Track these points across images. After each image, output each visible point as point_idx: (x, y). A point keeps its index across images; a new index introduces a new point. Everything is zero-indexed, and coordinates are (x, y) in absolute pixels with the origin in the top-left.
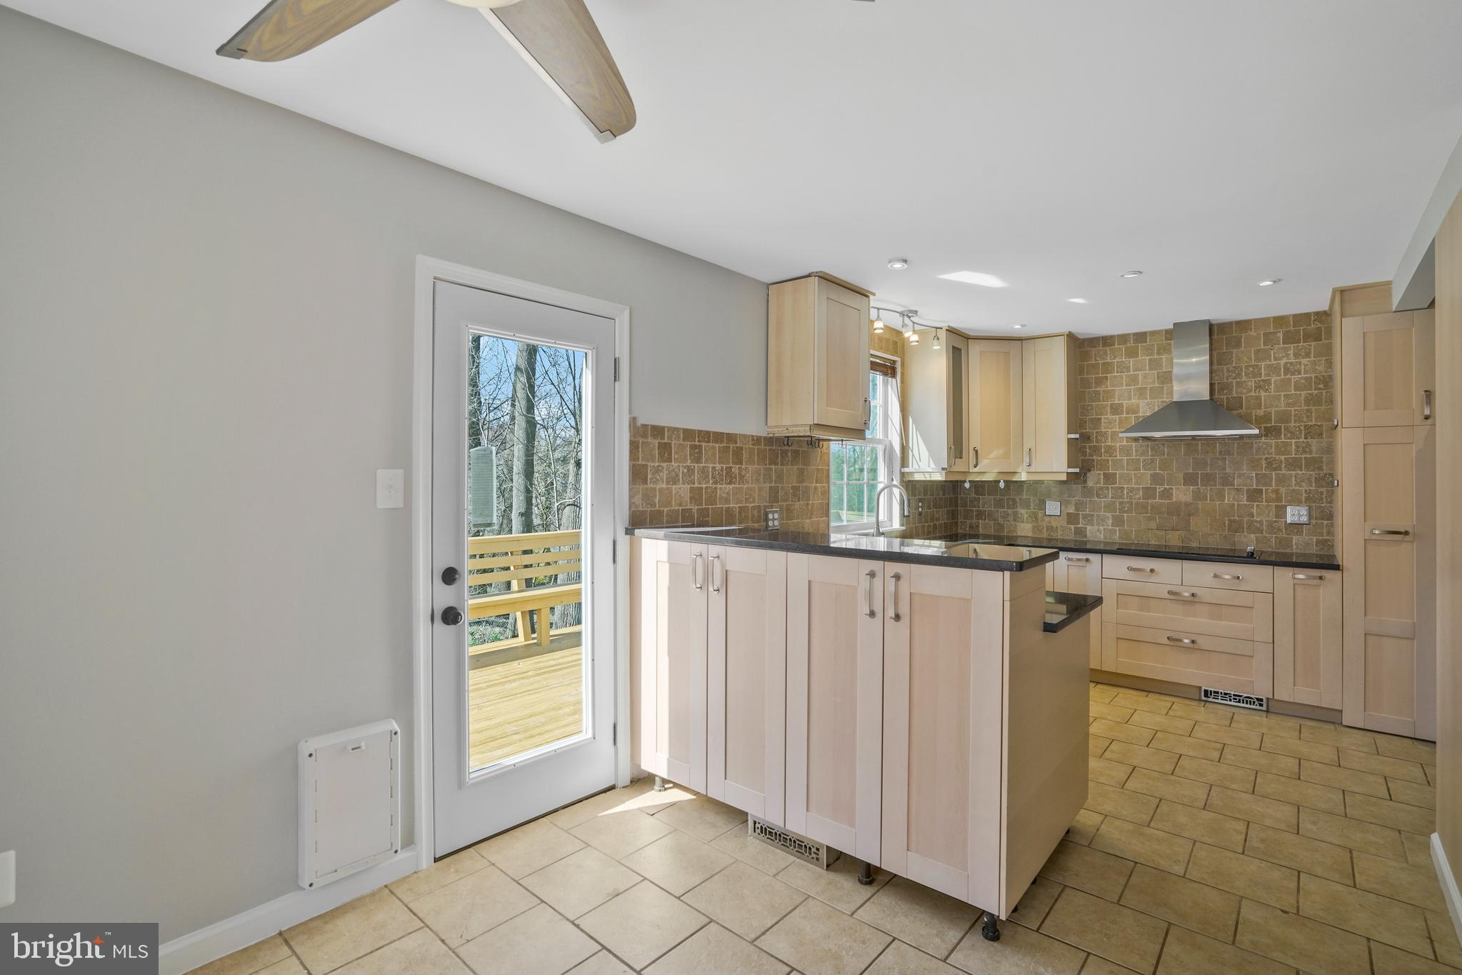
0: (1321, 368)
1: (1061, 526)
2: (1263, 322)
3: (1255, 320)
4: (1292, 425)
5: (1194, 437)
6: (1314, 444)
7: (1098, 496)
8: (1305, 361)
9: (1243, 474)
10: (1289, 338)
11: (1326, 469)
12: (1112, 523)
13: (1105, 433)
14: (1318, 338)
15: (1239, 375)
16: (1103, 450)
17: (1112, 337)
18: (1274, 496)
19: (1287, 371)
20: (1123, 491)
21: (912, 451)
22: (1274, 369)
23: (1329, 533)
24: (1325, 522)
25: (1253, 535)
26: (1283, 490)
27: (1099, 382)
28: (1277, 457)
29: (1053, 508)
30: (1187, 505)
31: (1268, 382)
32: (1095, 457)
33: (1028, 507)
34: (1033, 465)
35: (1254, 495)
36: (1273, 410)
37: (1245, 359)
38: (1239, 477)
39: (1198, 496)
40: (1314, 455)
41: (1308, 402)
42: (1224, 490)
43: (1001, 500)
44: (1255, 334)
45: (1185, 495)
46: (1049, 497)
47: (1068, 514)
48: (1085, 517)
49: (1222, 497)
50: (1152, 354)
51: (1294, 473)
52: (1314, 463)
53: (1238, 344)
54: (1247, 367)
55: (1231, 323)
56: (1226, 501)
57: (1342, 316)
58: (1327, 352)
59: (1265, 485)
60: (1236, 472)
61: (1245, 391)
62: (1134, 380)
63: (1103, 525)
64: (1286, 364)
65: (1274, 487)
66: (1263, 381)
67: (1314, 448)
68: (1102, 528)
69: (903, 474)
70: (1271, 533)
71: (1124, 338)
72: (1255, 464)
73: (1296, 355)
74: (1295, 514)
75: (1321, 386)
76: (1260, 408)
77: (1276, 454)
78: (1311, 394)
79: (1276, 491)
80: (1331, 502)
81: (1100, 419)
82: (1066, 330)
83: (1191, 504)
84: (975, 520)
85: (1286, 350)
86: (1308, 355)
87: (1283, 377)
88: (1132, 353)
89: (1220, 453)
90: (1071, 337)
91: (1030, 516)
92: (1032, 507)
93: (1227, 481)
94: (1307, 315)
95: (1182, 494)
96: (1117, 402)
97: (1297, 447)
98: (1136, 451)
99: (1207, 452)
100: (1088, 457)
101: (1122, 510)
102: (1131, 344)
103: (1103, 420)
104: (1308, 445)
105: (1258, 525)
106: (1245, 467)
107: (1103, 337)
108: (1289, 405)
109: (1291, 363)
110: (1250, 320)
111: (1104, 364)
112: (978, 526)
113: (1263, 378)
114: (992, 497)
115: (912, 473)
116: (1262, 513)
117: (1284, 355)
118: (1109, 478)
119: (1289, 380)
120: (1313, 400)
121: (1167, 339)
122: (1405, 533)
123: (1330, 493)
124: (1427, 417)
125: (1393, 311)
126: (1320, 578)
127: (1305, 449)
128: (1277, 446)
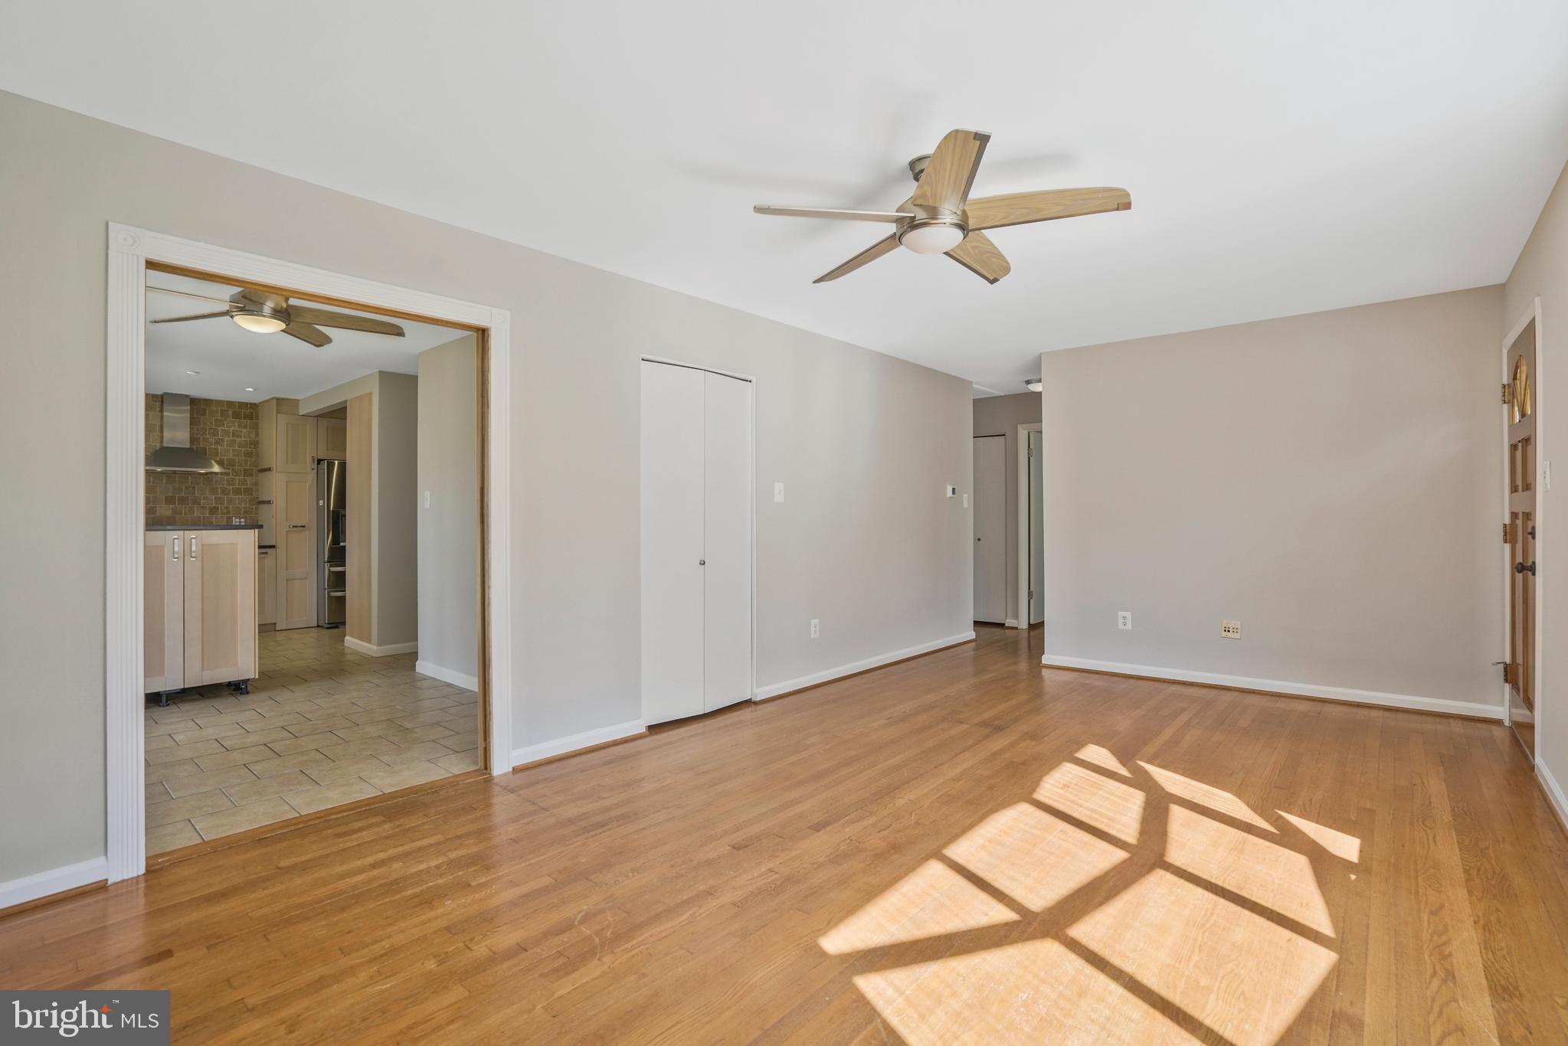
0: (253, 436)
2: (220, 402)
3: (215, 400)
4: (237, 467)
5: (175, 472)
6: (249, 480)
8: (244, 430)
9: (207, 497)
10: (236, 416)
11: (254, 495)
14: (251, 419)
15: (205, 433)
18: (225, 511)
19: (234, 435)
26: (230, 507)
28: (228, 487)
31: (223, 440)
35: (214, 510)
36: (225, 458)
37: (209, 423)
38: (204, 499)
39: (176, 512)
40: (248, 486)
41: (245, 455)
42: (194, 507)
44: (215, 409)
49: (191, 510)
51: (237, 496)
52: (248, 491)
53: (204, 414)
54: (210, 429)
55: (203, 400)
56: (196, 515)
57: (278, 412)
58: (256, 427)
59: (221, 504)
60: (202, 496)
61: (209, 443)
64: (233, 430)
65: (226, 505)
66: (219, 439)
67: (248, 482)
72: (213, 491)
73: (239, 426)
74: (238, 522)
75: (252, 446)
76: (217, 456)
78: (247, 451)
79: (227, 508)
80: (256, 515)
83: (171, 517)
85: (233, 422)
86: (245, 427)
87: (231, 438)
89: (192, 483)
93: (196, 502)
94: (246, 404)
95: (165, 510)
99: (183, 482)
104: (245, 481)
106: (208, 493)
109: (237, 431)
110: (212, 400)
113: (219, 437)
117: (232, 425)
119: (235, 440)
120: (248, 454)
121: (153, 401)
122: (304, 527)
123: (257, 509)
124: (313, 469)
125: (301, 414)
126: (266, 553)
127: (244, 482)
128: (227, 480)
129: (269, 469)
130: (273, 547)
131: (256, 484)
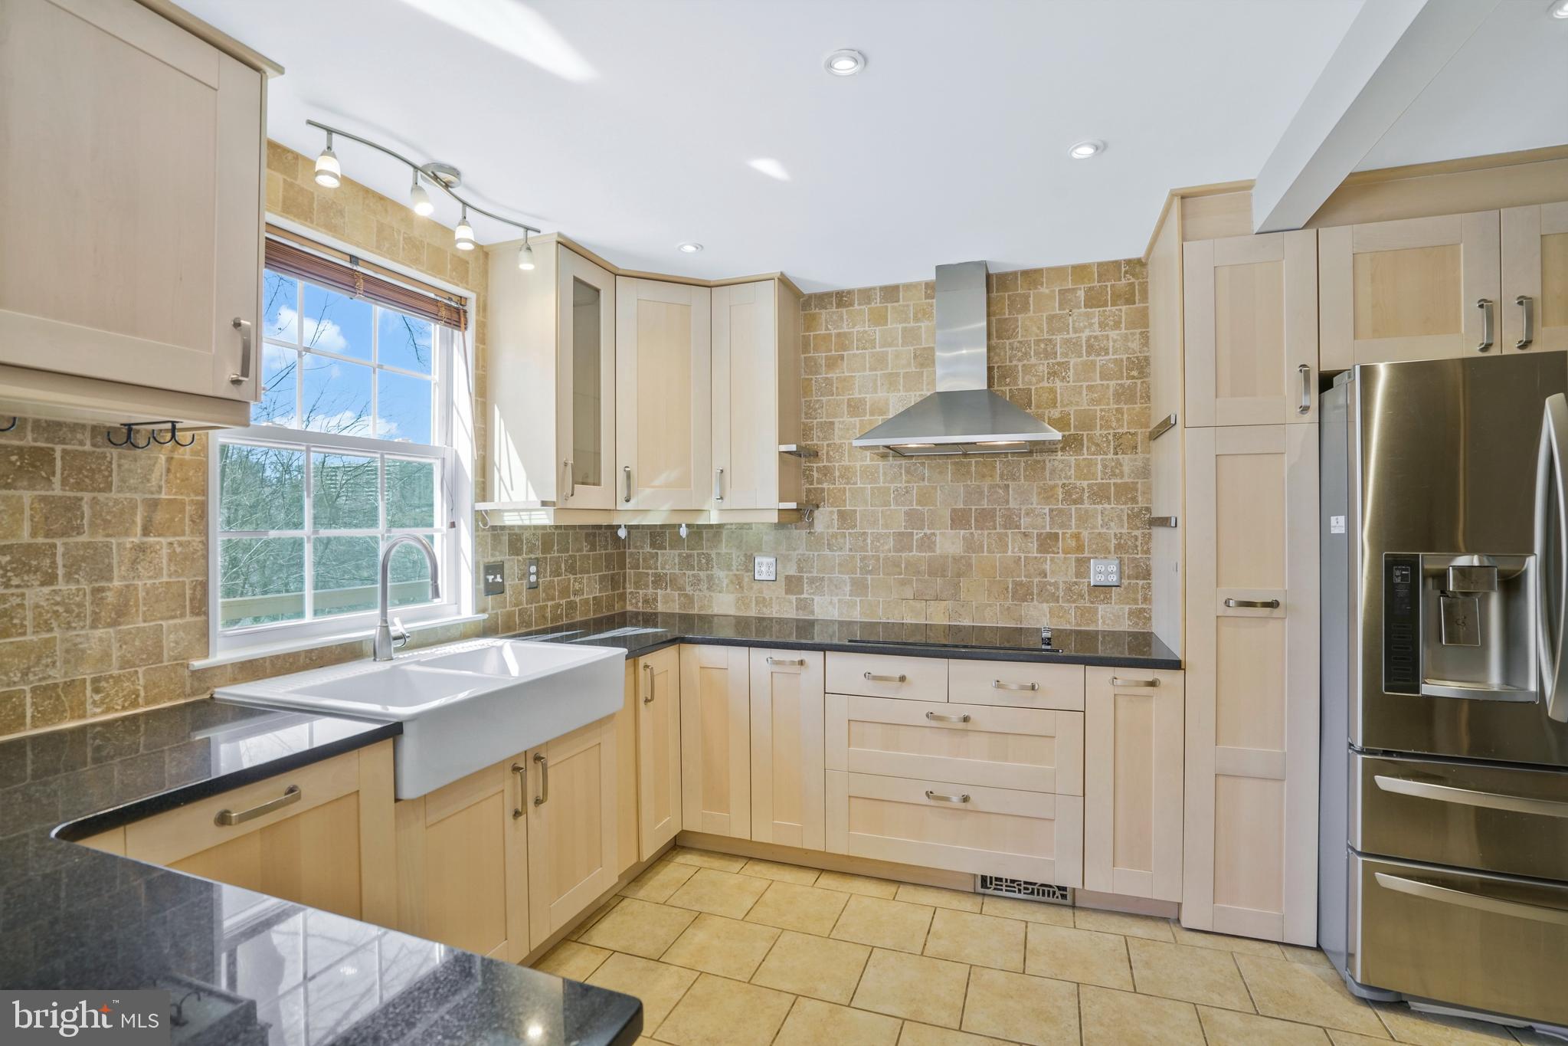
0: (1135, 345)
1: (777, 598)
2: (1059, 272)
3: (1049, 269)
4: (1098, 432)
5: (964, 448)
6: (1126, 459)
7: (830, 547)
8: (1113, 334)
9: (1033, 510)
10: (1094, 300)
11: (1142, 503)
12: (851, 590)
13: (841, 446)
14: (1130, 301)
15: (1026, 354)
16: (837, 474)
17: (849, 292)
18: (1074, 544)
19: (1090, 349)
20: (865, 540)
21: (499, 471)
22: (1073, 346)
23: (1146, 599)
24: (1141, 582)
25: (1045, 605)
26: (1085, 534)
27: (832, 363)
28: (1078, 483)
29: (765, 567)
30: (956, 560)
31: (1065, 365)
32: (825, 485)
33: (729, 568)
34: (726, 499)
35: (1048, 542)
36: (1072, 410)
37: (1035, 329)
38: (1027, 514)
39: (971, 546)
40: (1126, 479)
41: (1118, 396)
42: (1006, 535)
43: (689, 556)
44: (1047, 291)
45: (953, 543)
46: (759, 549)
47: (787, 577)
48: (812, 581)
49: (1004, 547)
50: (906, 320)
51: (1099, 507)
52: (1127, 492)
53: (1025, 308)
54: (1038, 342)
55: (1014, 274)
56: (1010, 553)
57: (1184, 240)
58: (1142, 320)
59: (1063, 526)
60: (1024, 508)
61: (1034, 380)
62: (880, 361)
63: (837, 595)
64: (1089, 338)
65: (1074, 530)
66: (1059, 364)
67: (1126, 469)
68: (835, 599)
69: (480, 517)
70: (1068, 601)
71: (866, 294)
72: (1047, 494)
73: (1103, 325)
74: (1103, 571)
75: (1135, 373)
76: (1055, 406)
77: (1078, 478)
78: (1122, 385)
79: (1077, 537)
80: (1148, 552)
81: (832, 423)
82: (775, 270)
83: (962, 557)
84: (651, 591)
85: (1088, 316)
86: (1117, 325)
87: (1085, 358)
88: (879, 319)
90: (784, 282)
91: (732, 582)
92: (734, 568)
93: (1011, 522)
94: (1117, 264)
95: (949, 543)
96: (857, 396)
97: (1105, 467)
98: (885, 474)
99: (983, 476)
100: (815, 486)
101: (865, 570)
102: (877, 303)
103: (837, 425)
104: (1119, 464)
105: (1052, 589)
106: (1035, 499)
107: (838, 293)
108: (1093, 401)
109: (1096, 337)
110: (1042, 270)
111: (839, 335)
112: (655, 600)
113: (1059, 360)
114: (677, 552)
115: (499, 512)
116: (1058, 570)
117: (1085, 324)
118: (845, 518)
119: (1093, 363)
120: (1125, 395)
121: (927, 297)
122: (1273, 605)
123: (1148, 538)
124: (1305, 409)
125: (1255, 232)
126: (1152, 684)
127: (1115, 470)
128: (1078, 466)
129: (1167, 425)
130: (1176, 665)
131: (1145, 472)
